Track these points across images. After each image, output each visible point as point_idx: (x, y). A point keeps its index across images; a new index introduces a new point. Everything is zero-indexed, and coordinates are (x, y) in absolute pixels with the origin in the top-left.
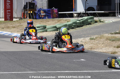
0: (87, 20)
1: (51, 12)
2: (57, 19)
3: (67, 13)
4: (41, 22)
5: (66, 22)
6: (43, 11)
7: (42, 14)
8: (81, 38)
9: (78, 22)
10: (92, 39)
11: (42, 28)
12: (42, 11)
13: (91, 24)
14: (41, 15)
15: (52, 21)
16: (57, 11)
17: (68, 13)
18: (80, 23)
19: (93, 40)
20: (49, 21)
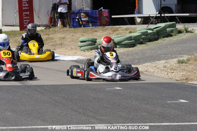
0: (165, 28)
1: (97, 16)
2: (110, 27)
3: (126, 18)
4: (84, 32)
5: (128, 32)
6: (84, 13)
7: (82, 19)
8: (159, 60)
9: (150, 33)
10: (182, 63)
11: (90, 42)
12: (82, 14)
13: (171, 36)
14: (82, 21)
15: (103, 30)
16: (107, 13)
17: (128, 17)
18: (154, 35)
19: (184, 64)
20: (96, 31)
